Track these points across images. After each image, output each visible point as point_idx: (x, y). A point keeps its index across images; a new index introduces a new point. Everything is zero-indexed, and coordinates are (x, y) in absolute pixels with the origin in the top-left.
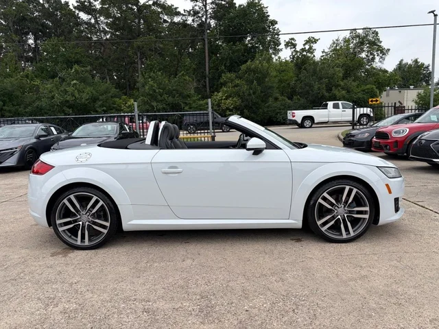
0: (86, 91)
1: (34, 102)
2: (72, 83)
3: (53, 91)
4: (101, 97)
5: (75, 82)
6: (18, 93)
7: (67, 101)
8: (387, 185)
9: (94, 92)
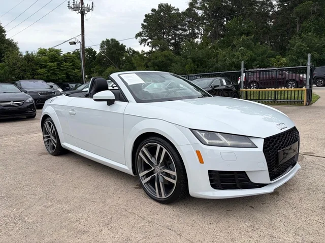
0: (247, 54)
1: (214, 65)
2: (240, 49)
3: (226, 56)
4: (258, 58)
5: (242, 48)
6: (206, 59)
7: (234, 63)
8: (198, 153)
9: (253, 54)
